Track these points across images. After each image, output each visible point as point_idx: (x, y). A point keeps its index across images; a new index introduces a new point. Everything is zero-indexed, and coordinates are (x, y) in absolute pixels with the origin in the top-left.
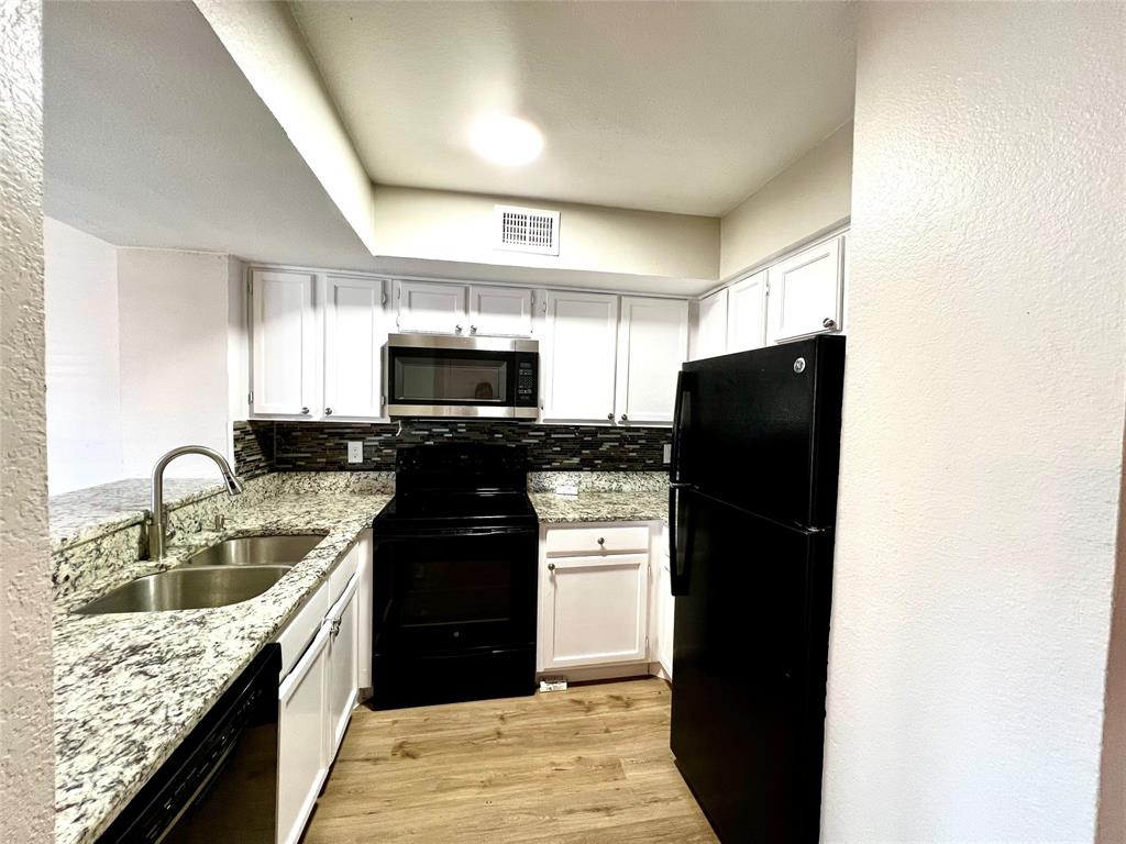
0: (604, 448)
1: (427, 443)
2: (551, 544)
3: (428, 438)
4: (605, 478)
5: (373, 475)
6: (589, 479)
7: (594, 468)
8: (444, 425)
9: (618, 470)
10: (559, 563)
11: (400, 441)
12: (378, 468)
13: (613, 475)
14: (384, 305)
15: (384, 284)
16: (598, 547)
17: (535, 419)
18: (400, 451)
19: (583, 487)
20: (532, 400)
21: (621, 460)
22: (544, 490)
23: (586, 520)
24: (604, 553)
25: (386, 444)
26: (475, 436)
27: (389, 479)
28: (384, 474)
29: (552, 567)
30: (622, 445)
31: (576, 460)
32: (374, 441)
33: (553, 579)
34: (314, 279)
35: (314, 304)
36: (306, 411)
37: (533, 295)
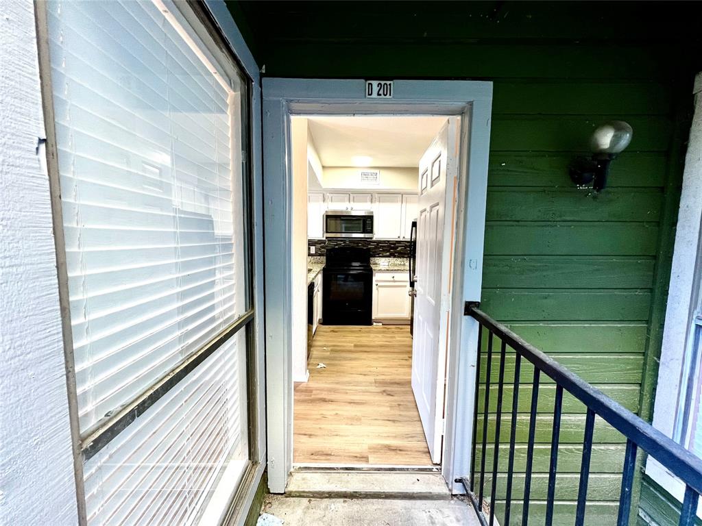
0: (399, 248)
1: (336, 247)
2: (376, 278)
3: (336, 245)
4: (399, 260)
5: (319, 257)
6: (392, 260)
7: (395, 257)
8: (341, 241)
9: (404, 257)
10: (379, 284)
11: (327, 246)
12: (320, 255)
13: (402, 259)
14: (324, 201)
15: (324, 195)
16: (392, 279)
17: (371, 238)
18: (327, 250)
19: (390, 263)
20: (371, 232)
21: (405, 254)
22: (376, 264)
23: (388, 270)
24: (395, 281)
25: (322, 247)
26: (352, 244)
27: (324, 259)
28: (322, 257)
29: (377, 285)
30: (405, 248)
31: (388, 254)
32: (319, 246)
33: (377, 289)
37: (372, 196)
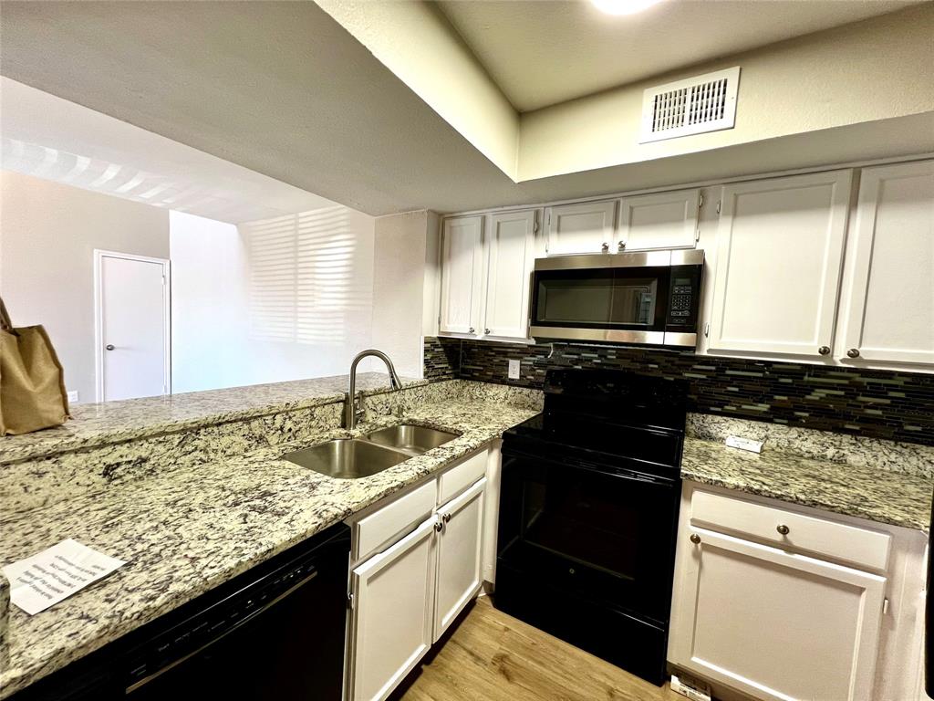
0: (817, 395)
1: (576, 367)
2: (696, 509)
3: (577, 362)
4: (812, 438)
5: (526, 391)
6: (781, 435)
7: (793, 422)
8: (594, 350)
9: (839, 430)
10: (708, 536)
11: (550, 363)
12: (531, 386)
13: (829, 437)
14: (536, 233)
15: (537, 213)
16: (779, 537)
17: (693, 349)
18: (550, 372)
19: (772, 443)
21: (848, 418)
22: (709, 437)
23: (758, 492)
24: (791, 549)
25: (539, 365)
26: (625, 364)
27: (538, 397)
28: (535, 391)
29: (696, 540)
30: (854, 397)
31: (763, 407)
32: (530, 360)
33: (697, 556)
34: (484, 219)
35: (483, 240)
36: (472, 331)
37: (702, 194)
